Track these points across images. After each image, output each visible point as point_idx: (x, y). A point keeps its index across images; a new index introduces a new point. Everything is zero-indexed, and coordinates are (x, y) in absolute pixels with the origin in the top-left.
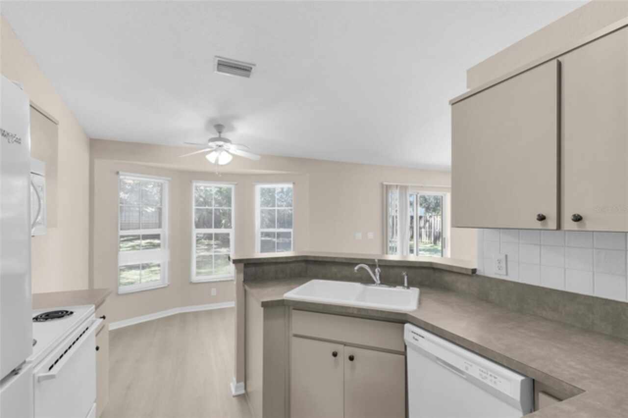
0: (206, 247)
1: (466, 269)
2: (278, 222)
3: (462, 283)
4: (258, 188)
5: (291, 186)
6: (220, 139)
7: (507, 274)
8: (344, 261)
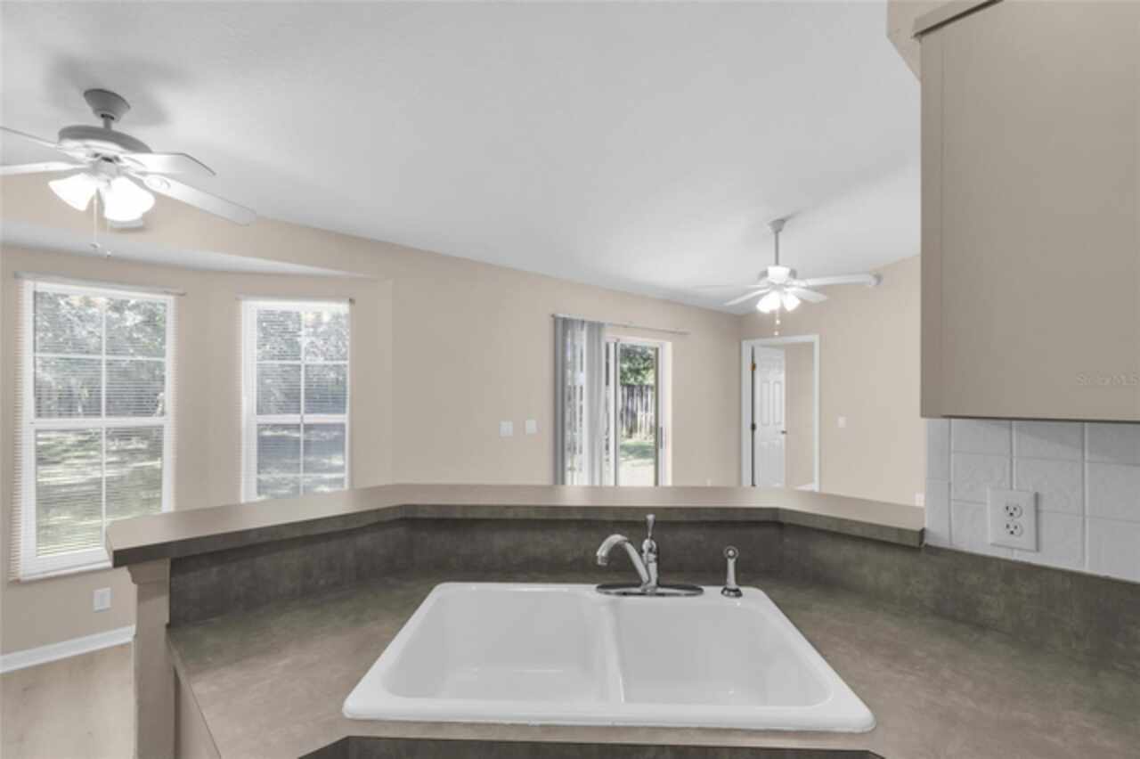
0: (114, 459)
1: (900, 531)
2: (307, 397)
3: (879, 570)
4: (252, 310)
5: (343, 308)
6: (105, 135)
7: (1038, 549)
8: (533, 515)
